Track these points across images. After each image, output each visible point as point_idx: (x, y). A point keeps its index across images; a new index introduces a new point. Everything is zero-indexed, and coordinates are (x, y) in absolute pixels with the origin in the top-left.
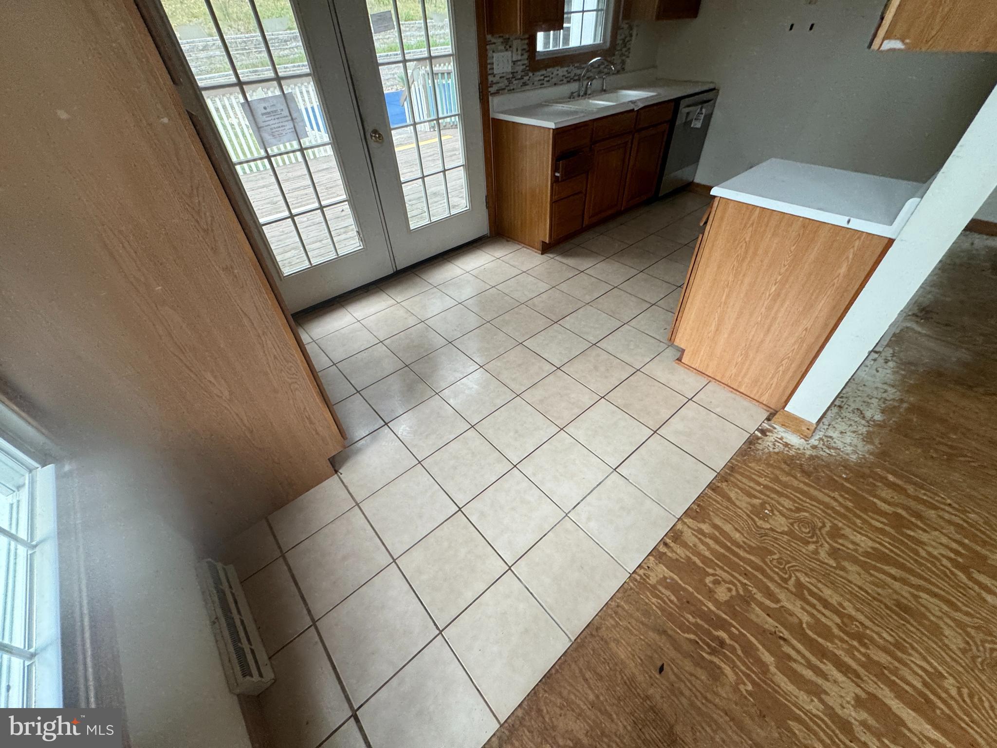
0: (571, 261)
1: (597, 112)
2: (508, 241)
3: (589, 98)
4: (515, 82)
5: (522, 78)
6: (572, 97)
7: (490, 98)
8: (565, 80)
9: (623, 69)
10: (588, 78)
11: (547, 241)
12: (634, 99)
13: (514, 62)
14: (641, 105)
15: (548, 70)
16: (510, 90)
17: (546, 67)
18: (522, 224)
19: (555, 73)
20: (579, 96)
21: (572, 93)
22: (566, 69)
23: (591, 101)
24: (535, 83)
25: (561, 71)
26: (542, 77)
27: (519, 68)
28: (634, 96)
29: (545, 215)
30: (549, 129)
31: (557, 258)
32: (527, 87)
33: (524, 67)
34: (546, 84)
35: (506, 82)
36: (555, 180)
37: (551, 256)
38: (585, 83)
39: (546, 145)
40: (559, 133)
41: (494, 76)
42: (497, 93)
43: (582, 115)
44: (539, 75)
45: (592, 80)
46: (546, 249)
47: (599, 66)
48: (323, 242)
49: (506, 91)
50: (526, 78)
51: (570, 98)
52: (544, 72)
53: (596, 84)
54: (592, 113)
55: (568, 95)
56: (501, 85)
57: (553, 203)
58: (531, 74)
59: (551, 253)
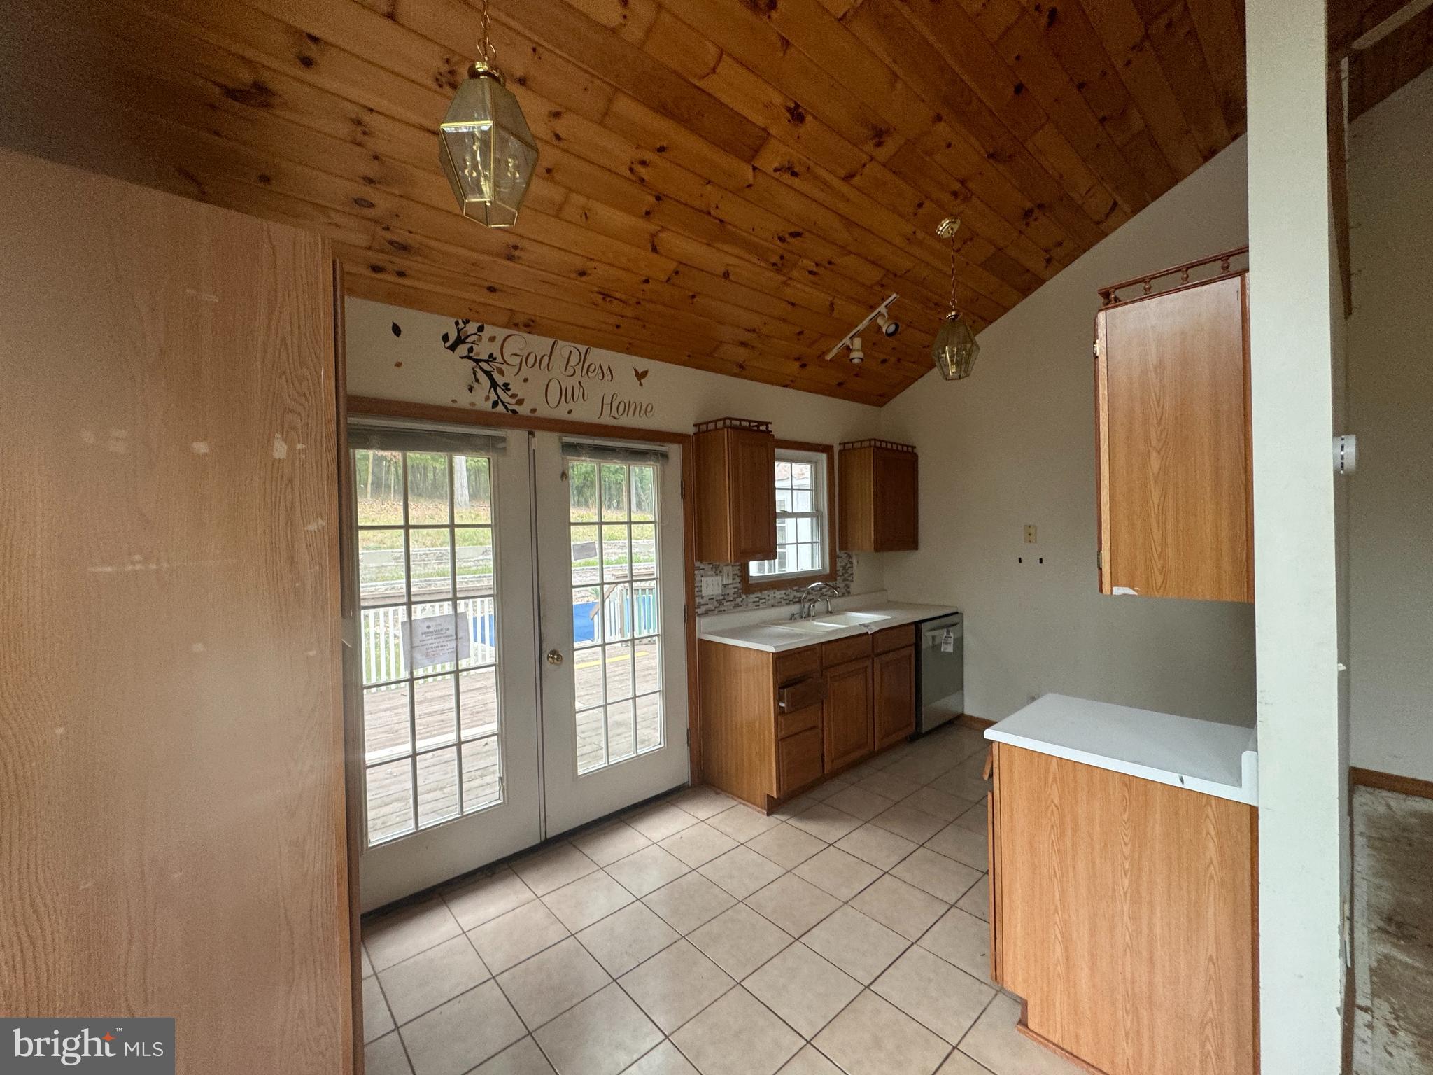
0: (812, 827)
1: (824, 636)
2: (717, 794)
3: (813, 620)
4: (725, 604)
5: (734, 600)
6: (793, 618)
7: (697, 619)
8: (784, 602)
9: (849, 593)
10: (810, 600)
11: (775, 795)
12: (866, 622)
13: (725, 586)
14: (875, 629)
15: (763, 593)
16: (719, 611)
17: (761, 591)
18: (737, 770)
19: (772, 595)
20: (801, 617)
21: (793, 615)
22: (784, 592)
23: (815, 623)
24: (750, 605)
25: (779, 594)
26: (757, 600)
27: (731, 591)
28: (866, 620)
29: (770, 756)
30: (768, 653)
31: (790, 821)
32: (740, 609)
33: (736, 590)
34: (761, 606)
35: (716, 603)
36: (780, 713)
37: (783, 818)
38: (807, 605)
39: (765, 670)
40: (781, 659)
41: (702, 598)
42: (706, 613)
43: (807, 638)
44: (753, 597)
45: (815, 602)
46: (773, 807)
47: (821, 590)
48: (445, 790)
49: (716, 612)
50: (739, 600)
51: (791, 619)
52: (759, 595)
53: (820, 606)
54: (818, 636)
55: (789, 617)
56: (711, 606)
57: (779, 741)
58: (744, 596)
59: (783, 813)
